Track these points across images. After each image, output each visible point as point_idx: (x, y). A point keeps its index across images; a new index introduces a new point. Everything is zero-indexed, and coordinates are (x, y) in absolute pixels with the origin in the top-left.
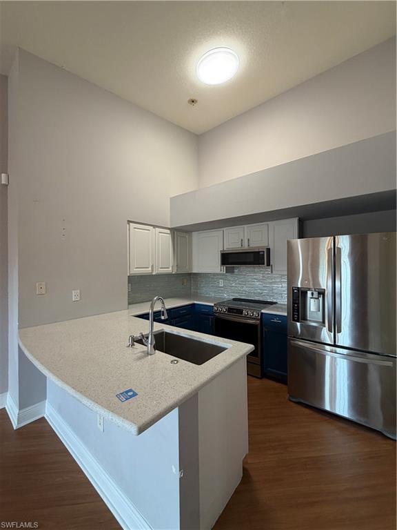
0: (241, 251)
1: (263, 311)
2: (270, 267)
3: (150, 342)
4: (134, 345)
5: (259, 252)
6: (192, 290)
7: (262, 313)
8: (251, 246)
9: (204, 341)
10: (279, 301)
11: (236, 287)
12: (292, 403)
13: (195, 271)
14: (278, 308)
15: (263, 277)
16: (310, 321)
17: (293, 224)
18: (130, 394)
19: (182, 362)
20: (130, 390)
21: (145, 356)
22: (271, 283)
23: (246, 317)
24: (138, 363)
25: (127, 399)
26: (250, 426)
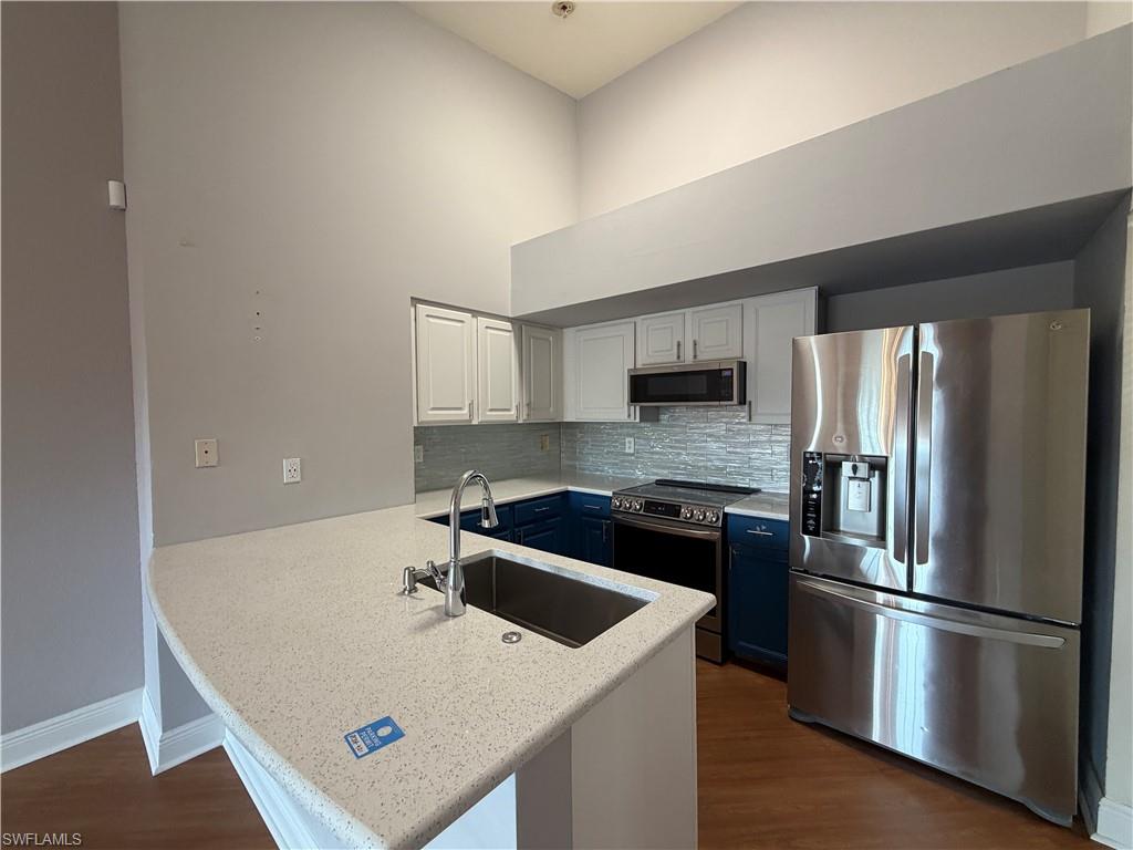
0: (676, 370)
1: (727, 510)
2: (746, 406)
3: (451, 583)
4: (415, 589)
5: (721, 370)
6: (565, 462)
7: (725, 515)
8: (700, 357)
9: (590, 582)
10: (766, 487)
11: (664, 454)
12: (795, 725)
13: (569, 417)
14: (761, 502)
15: (728, 430)
16: (845, 533)
17: (805, 301)
18: (385, 731)
19: (531, 637)
20: (386, 721)
21: (439, 620)
22: (748, 445)
23: (687, 523)
24: (419, 638)
25: (372, 750)
26: (702, 781)
